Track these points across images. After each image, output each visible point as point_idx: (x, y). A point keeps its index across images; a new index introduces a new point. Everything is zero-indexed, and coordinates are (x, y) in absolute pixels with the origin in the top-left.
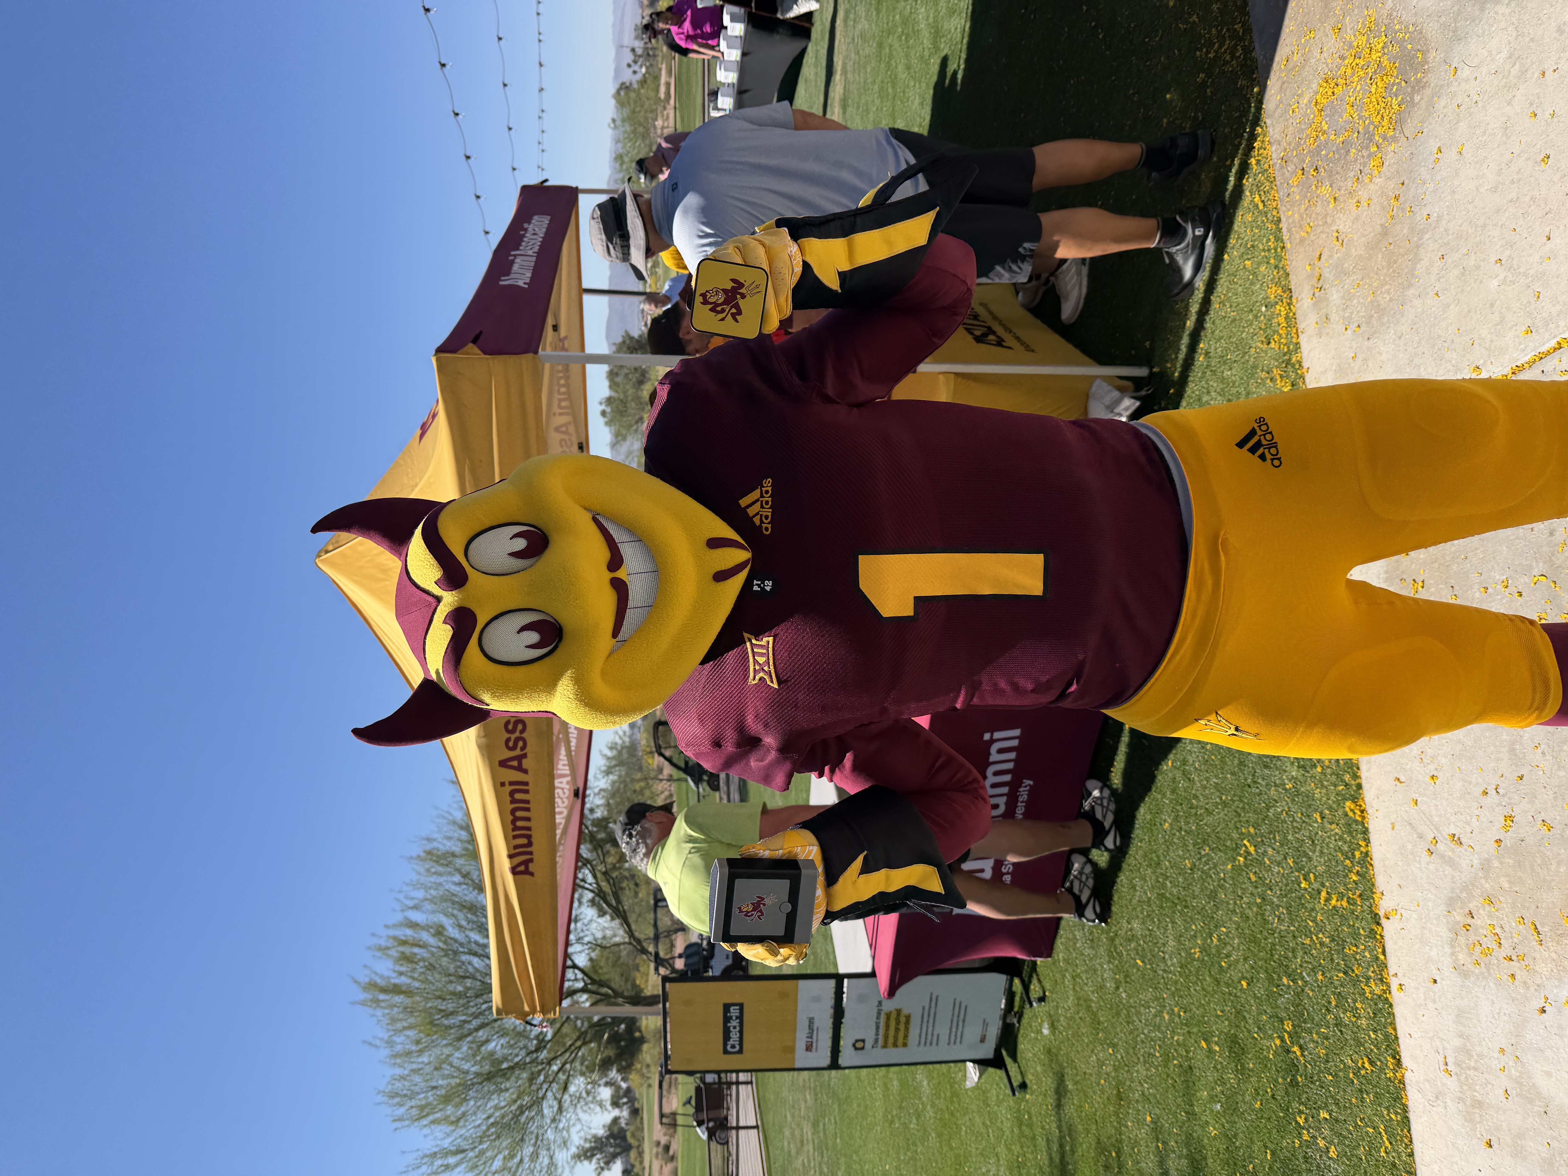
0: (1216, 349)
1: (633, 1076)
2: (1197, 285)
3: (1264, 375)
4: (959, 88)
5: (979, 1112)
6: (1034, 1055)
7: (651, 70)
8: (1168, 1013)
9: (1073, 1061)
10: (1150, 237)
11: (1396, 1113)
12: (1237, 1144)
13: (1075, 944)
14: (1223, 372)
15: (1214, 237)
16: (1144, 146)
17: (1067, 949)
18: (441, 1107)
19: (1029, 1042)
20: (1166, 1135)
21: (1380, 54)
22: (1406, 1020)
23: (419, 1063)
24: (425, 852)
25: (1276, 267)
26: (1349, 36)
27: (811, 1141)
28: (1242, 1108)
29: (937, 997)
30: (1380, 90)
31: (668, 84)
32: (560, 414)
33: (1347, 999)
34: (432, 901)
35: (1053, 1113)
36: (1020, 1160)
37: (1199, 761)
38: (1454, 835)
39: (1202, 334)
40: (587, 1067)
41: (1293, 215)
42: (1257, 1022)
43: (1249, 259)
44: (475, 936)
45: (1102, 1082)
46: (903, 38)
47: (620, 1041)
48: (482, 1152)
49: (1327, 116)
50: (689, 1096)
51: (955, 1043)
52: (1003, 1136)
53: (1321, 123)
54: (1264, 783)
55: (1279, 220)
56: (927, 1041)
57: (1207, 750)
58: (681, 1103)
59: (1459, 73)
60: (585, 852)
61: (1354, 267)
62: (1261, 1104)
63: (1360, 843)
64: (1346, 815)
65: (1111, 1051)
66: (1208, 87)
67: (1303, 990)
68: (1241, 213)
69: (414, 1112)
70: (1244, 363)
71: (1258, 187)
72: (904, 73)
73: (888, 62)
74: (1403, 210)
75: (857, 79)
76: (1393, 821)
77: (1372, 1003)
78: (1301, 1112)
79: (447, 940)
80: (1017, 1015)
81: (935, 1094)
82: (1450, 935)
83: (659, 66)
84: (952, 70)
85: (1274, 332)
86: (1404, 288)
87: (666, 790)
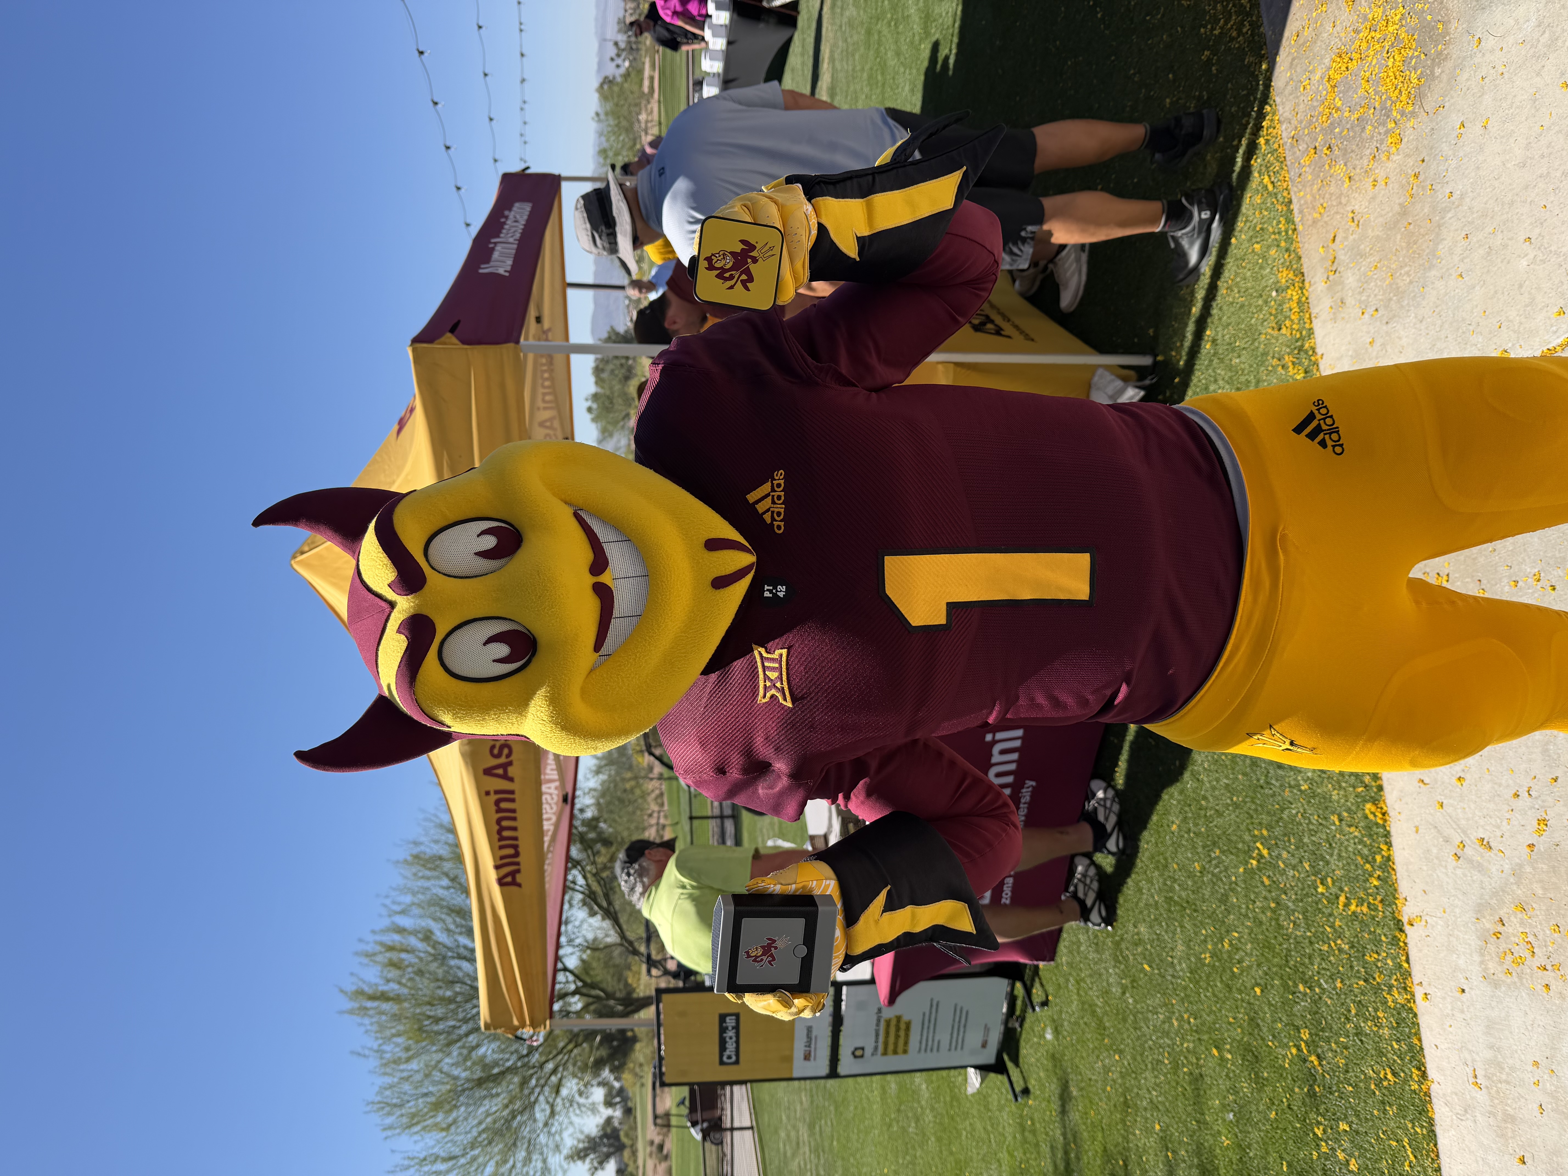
0: (1223, 336)
1: (626, 1076)
2: (1202, 270)
3: (1275, 362)
4: (951, 73)
5: (980, 1117)
6: (1038, 1060)
7: (634, 64)
8: (1177, 1019)
9: (1077, 1067)
10: (1155, 221)
11: (1422, 1127)
12: (1251, 1154)
13: (1079, 947)
14: (1231, 360)
16: (1148, 126)
17: (1071, 952)
18: (432, 1114)
19: (1031, 1047)
20: (1176, 1145)
21: (1397, 27)
22: (1432, 1030)
23: (407, 1070)
24: (412, 855)
25: (1287, 250)
26: (1363, 8)
27: (807, 1143)
28: (1256, 1117)
29: (938, 1003)
30: (1397, 64)
31: (652, 78)
32: (545, 408)
33: (1367, 1007)
34: (419, 905)
35: (1058, 1119)
36: (1023, 1166)
37: (1208, 761)
38: (1483, 839)
39: (1209, 320)
40: (579, 1068)
41: (1305, 195)
42: (1271, 1030)
43: (1258, 243)
44: (463, 940)
45: (1109, 1088)
46: (893, 23)
47: (612, 1041)
48: (474, 1159)
49: (1340, 92)
50: (683, 1097)
51: (956, 1048)
52: (1004, 1142)
53: (1334, 100)
54: (1277, 784)
55: (1290, 202)
56: (926, 1047)
58: (675, 1104)
59: (1483, 44)
60: (575, 852)
61: (1371, 249)
62: (1277, 1114)
63: (1382, 846)
64: (1366, 817)
65: (1117, 1057)
66: (1213, 65)
67: (1320, 998)
68: (1249, 195)
69: (405, 1120)
70: (1253, 350)
71: (1267, 168)
72: (893, 60)
73: (877, 49)
74: (1423, 188)
75: (846, 67)
76: (1417, 824)
77: (1395, 1012)
78: (1319, 1123)
79: (435, 944)
80: (1019, 1020)
81: (935, 1098)
82: (1480, 943)
83: (643, 59)
84: (943, 56)
85: (1286, 318)
86: (1425, 269)
87: (657, 788)
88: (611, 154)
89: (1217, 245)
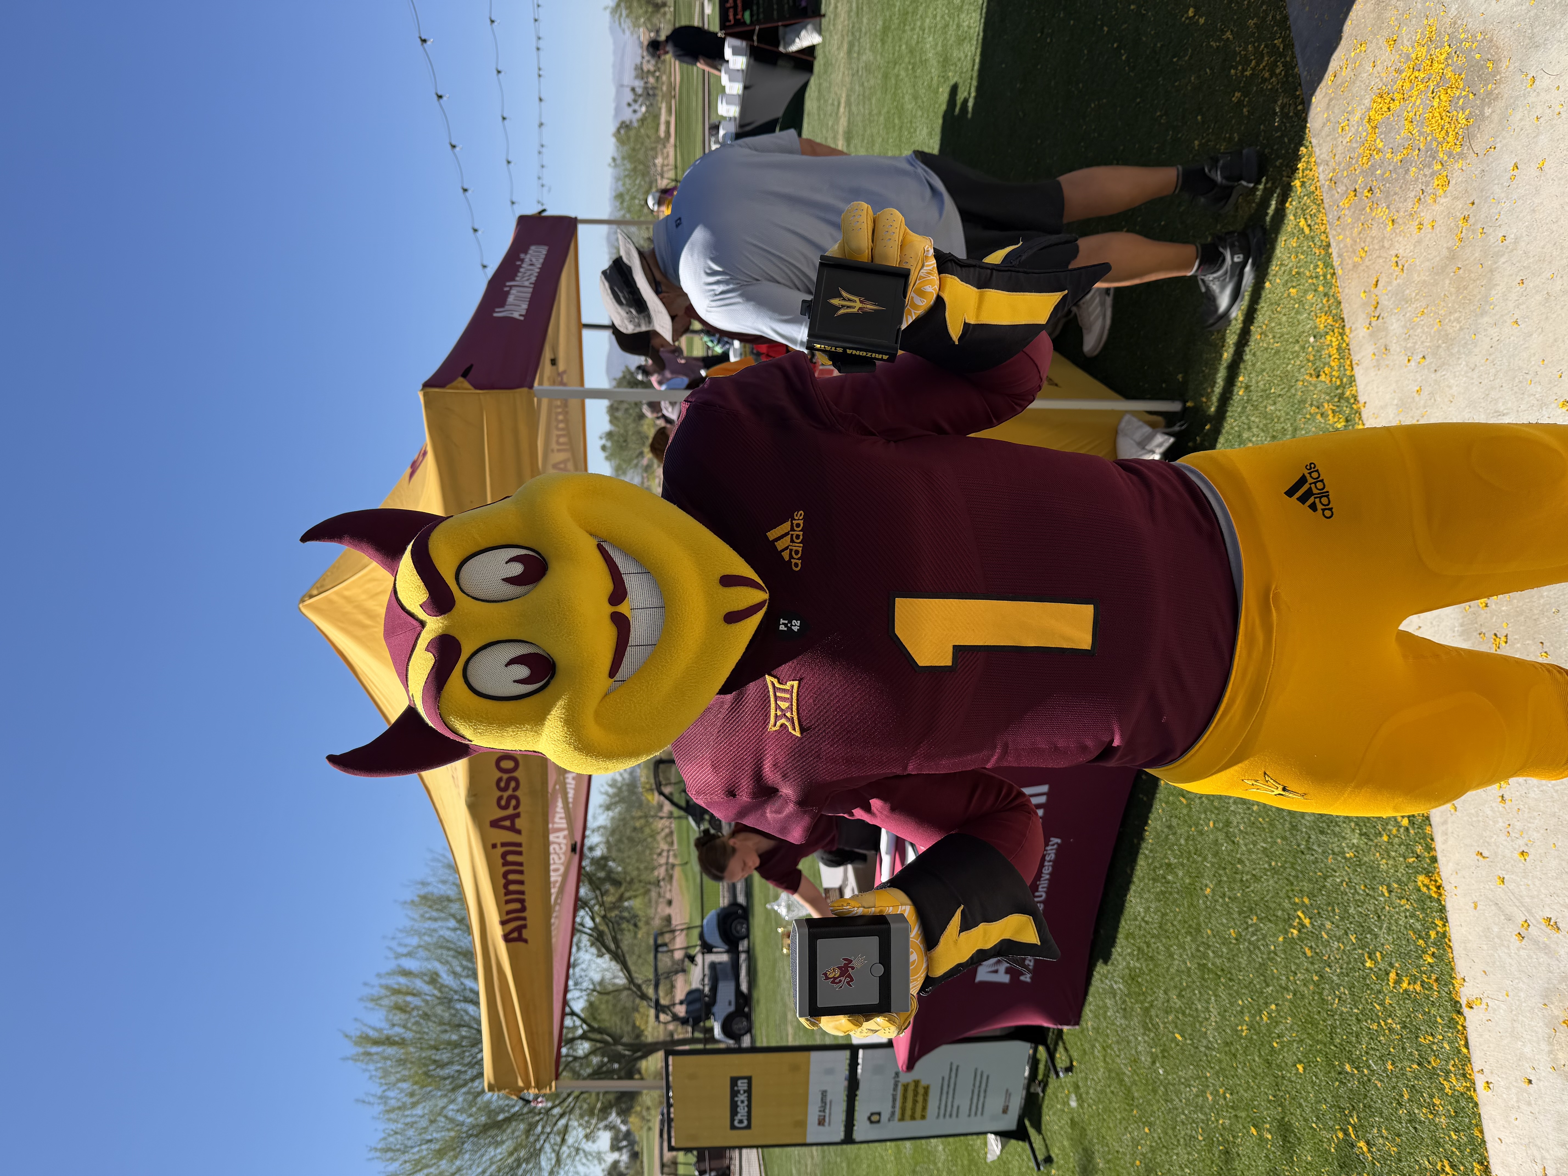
0: (1257, 383)
3: (1313, 410)
4: (969, 116)
6: (1061, 1128)
7: (650, 109)
8: (1211, 1094)
9: (1104, 1138)
13: (1105, 1012)
14: (1266, 407)
15: (1253, 264)
17: (1096, 1017)
18: (435, 1161)
19: (1054, 1114)
21: (1443, 66)
22: (1495, 1122)
23: (412, 1116)
24: (419, 896)
25: (1326, 295)
26: (1406, 46)
29: (958, 1067)
30: (1443, 104)
31: (668, 123)
32: (559, 451)
33: (1422, 1093)
34: (426, 948)
37: (1245, 823)
38: (1550, 919)
39: (1242, 366)
41: (1345, 237)
42: (1315, 1111)
43: (1293, 287)
44: (468, 983)
45: (1138, 1163)
46: (910, 67)
49: (1381, 133)
51: (976, 1114)
53: (1375, 141)
54: (1320, 851)
55: (1329, 245)
56: (946, 1112)
57: (1253, 811)
59: (1537, 83)
60: (583, 892)
61: (1416, 295)
63: (1436, 922)
64: (1419, 890)
65: (1147, 1130)
66: (1244, 106)
67: (1369, 1080)
68: (1284, 239)
69: (409, 1166)
70: (1290, 397)
71: (1303, 210)
72: (911, 103)
73: (894, 93)
74: (1474, 231)
75: (862, 110)
76: (1476, 900)
77: (1452, 1100)
79: (441, 988)
80: (1042, 1085)
81: (952, 1161)
82: (1547, 1031)
83: (659, 105)
84: (962, 99)
85: (1325, 364)
86: (1476, 316)
87: (666, 827)
88: (627, 198)
89: (1250, 289)
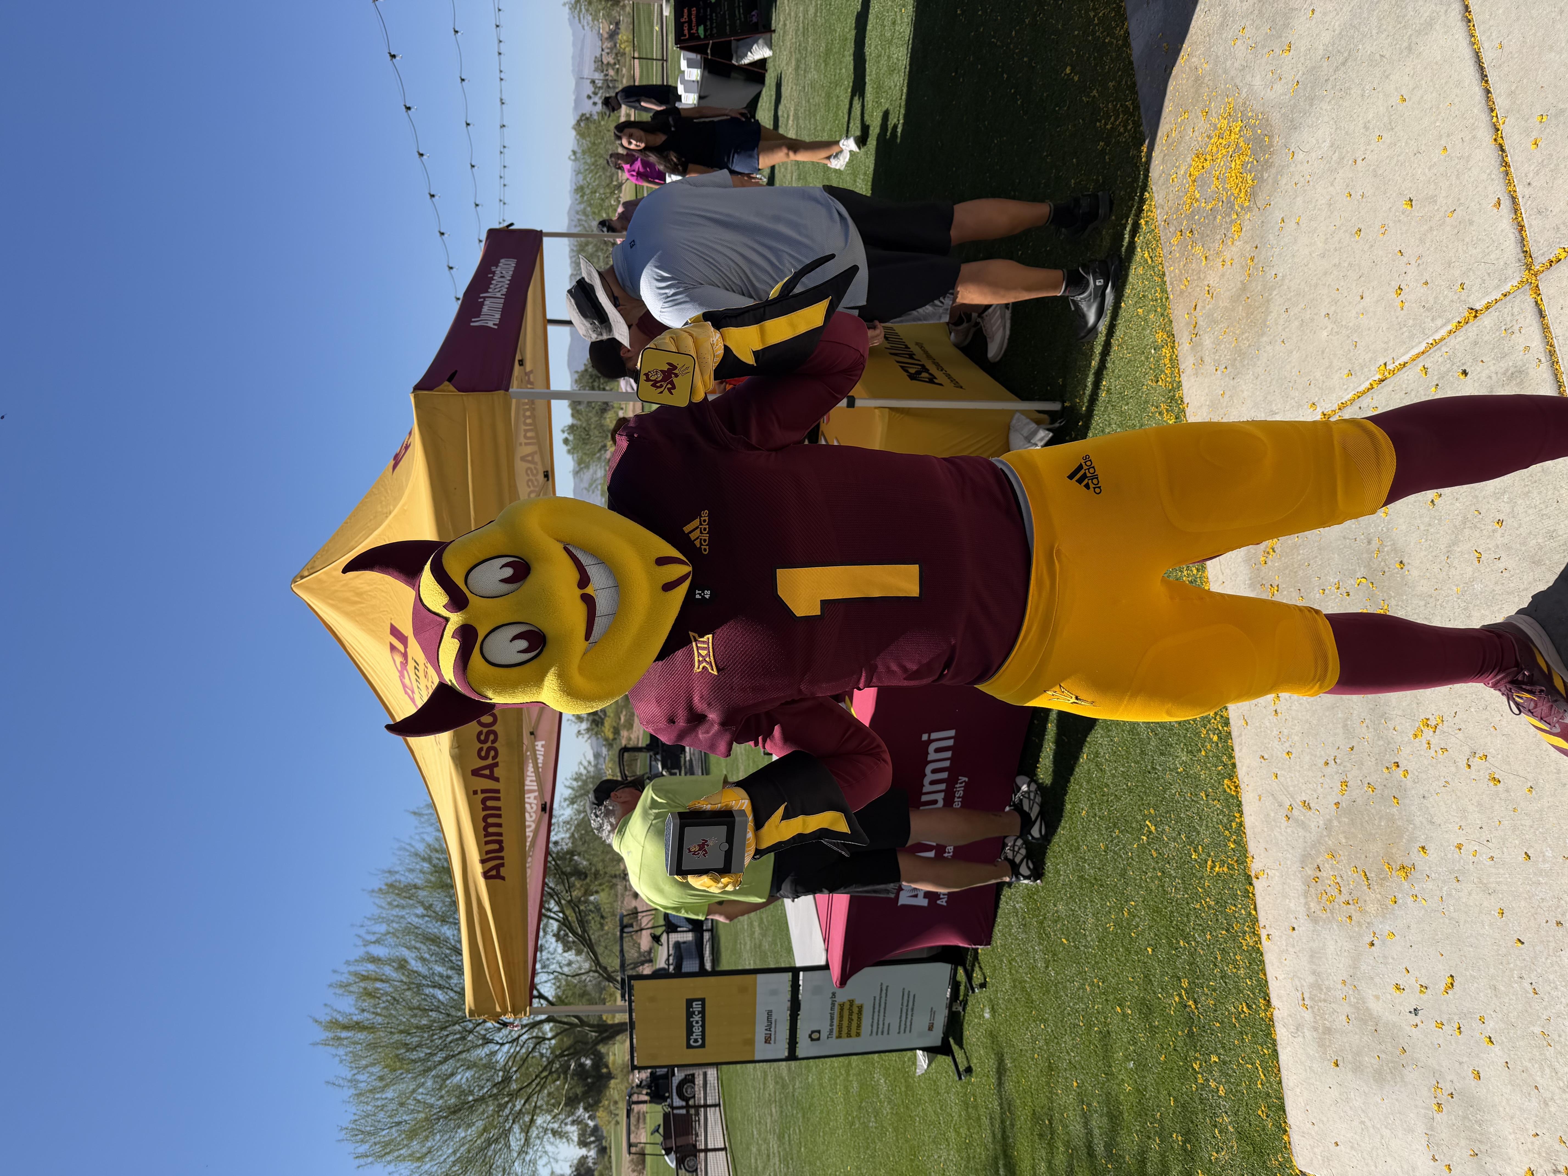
0: (1116, 386)
1: (601, 1114)
2: (1100, 329)
3: (1153, 409)
5: (931, 1101)
6: (978, 1039)
8: (1089, 985)
9: (1010, 1040)
10: (1056, 287)
11: (1268, 1048)
12: (1147, 1096)
13: (1010, 930)
14: (1121, 407)
15: (1113, 287)
17: (1003, 935)
18: (406, 1142)
19: (973, 1027)
20: (1089, 1098)
21: (1237, 137)
22: (1273, 965)
23: (382, 1099)
24: (387, 884)
25: (1162, 315)
26: (1214, 118)
27: (777, 1155)
28: (1150, 1062)
29: (887, 987)
30: (1238, 167)
33: (1229, 953)
34: (394, 934)
35: (995, 1091)
36: (967, 1141)
37: (1109, 753)
38: (1305, 801)
39: (1105, 372)
41: (1174, 270)
42: (1160, 983)
43: (1141, 308)
45: (1036, 1056)
47: (587, 1078)
49: (1198, 186)
50: (657, 1124)
51: (905, 1031)
52: (952, 1121)
53: (1194, 192)
54: (1161, 769)
55: (1164, 275)
56: (878, 1030)
58: (650, 1135)
59: (1295, 156)
61: (1221, 317)
62: (1165, 1057)
63: (1236, 815)
64: (1225, 791)
65: (1042, 1027)
66: (1106, 154)
67: (1196, 950)
68: (1134, 267)
70: (1138, 399)
71: (1147, 244)
74: (1257, 269)
76: (1260, 793)
77: (1248, 954)
78: (1196, 1059)
79: (409, 974)
80: (962, 1003)
82: (1304, 888)
84: (893, 124)
85: (1161, 372)
86: (1259, 336)
88: (588, 191)
